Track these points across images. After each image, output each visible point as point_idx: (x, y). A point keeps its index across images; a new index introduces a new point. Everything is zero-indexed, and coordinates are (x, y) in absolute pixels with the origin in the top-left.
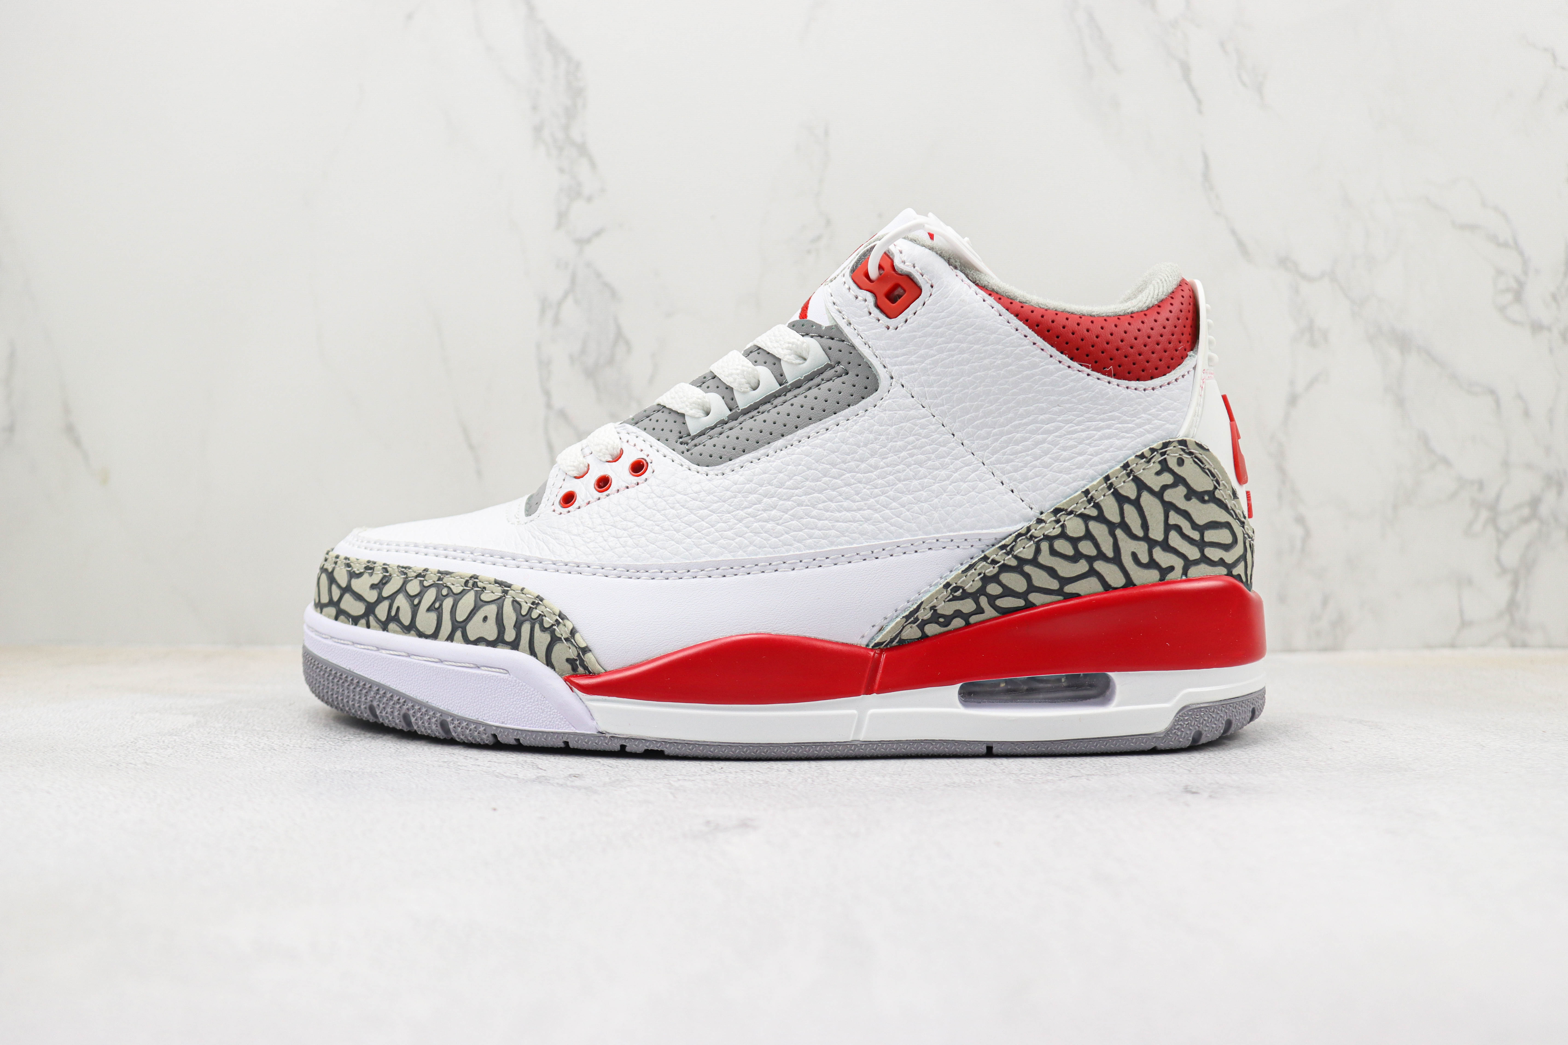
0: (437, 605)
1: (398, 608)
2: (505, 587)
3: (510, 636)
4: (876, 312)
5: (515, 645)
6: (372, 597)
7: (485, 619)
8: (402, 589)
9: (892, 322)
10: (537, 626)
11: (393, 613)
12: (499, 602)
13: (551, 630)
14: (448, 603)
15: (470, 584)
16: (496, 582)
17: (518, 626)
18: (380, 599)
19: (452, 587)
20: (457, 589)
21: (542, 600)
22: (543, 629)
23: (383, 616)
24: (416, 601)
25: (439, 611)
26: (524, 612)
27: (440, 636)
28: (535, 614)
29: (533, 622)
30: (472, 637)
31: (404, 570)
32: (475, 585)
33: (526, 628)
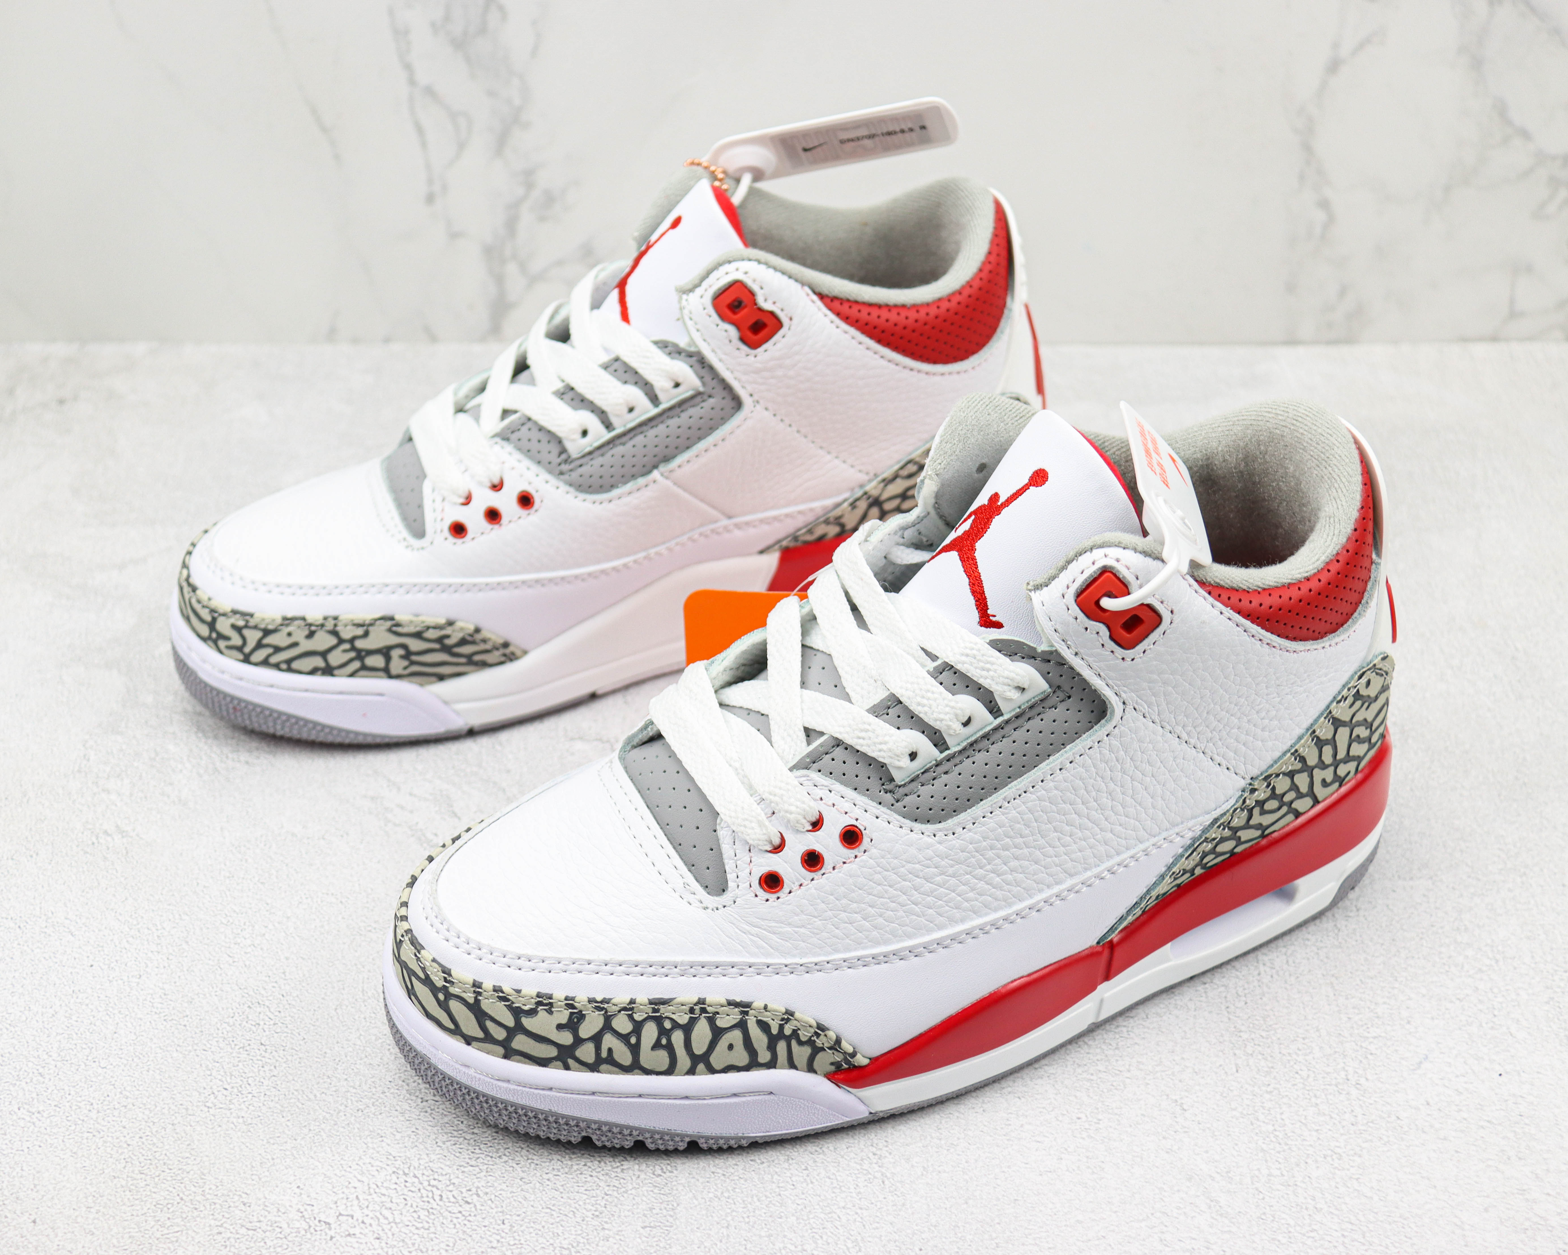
0: (664, 1041)
1: (610, 1050)
2: (744, 1007)
3: (764, 1056)
4: (1112, 645)
5: (772, 1064)
6: (566, 1038)
7: (731, 1047)
8: (607, 1026)
9: (1129, 653)
10: (794, 1043)
11: (604, 1054)
12: (742, 1025)
13: (810, 1042)
14: (678, 1038)
15: (697, 1011)
16: (730, 1003)
17: (772, 1047)
18: (579, 1041)
19: (673, 1016)
20: (683, 1019)
21: (792, 1014)
22: (800, 1043)
23: (590, 1058)
24: (633, 1040)
25: (670, 1048)
26: (775, 1031)
27: (676, 1071)
28: (788, 1031)
29: (788, 1039)
30: (717, 1067)
31: (600, 1005)
32: (703, 1010)
33: (781, 1047)
